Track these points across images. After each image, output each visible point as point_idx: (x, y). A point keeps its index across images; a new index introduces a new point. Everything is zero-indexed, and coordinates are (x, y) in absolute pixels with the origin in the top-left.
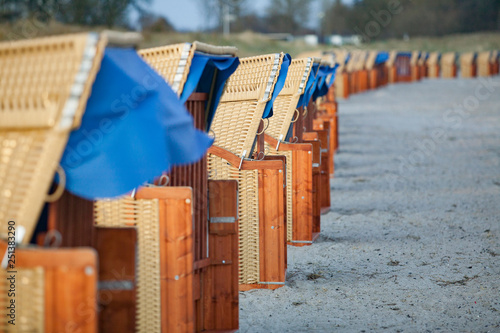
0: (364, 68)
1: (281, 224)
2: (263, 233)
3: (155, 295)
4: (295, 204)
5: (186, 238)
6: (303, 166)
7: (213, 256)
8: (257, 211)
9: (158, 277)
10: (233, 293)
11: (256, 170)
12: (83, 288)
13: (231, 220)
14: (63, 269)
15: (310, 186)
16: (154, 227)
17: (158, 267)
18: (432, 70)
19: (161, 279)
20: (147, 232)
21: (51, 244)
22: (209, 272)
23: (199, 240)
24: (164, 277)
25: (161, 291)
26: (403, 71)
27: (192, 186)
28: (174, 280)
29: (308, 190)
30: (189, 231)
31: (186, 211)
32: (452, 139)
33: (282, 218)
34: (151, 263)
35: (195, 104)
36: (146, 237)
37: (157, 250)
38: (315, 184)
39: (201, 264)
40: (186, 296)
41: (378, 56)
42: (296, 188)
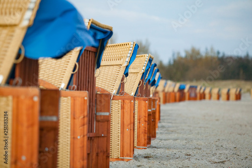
0: (173, 91)
1: (132, 128)
2: (123, 132)
3: (67, 146)
4: (139, 128)
5: (84, 117)
6: (143, 109)
7: (97, 132)
8: (120, 121)
9: (69, 137)
10: (107, 151)
11: (120, 100)
12: (32, 107)
13: (107, 114)
14: (22, 97)
15: (147, 119)
16: (68, 111)
17: (69, 131)
18: (207, 96)
19: (71, 138)
20: (64, 114)
21: (16, 84)
22: (95, 140)
23: (90, 123)
24: (72, 137)
25: (71, 144)
26: (193, 95)
27: (88, 91)
28: (77, 138)
29: (145, 121)
30: (86, 114)
31: (84, 103)
32: (217, 120)
33: (132, 125)
34: (66, 130)
35: (91, 53)
36: (64, 116)
37: (69, 123)
38: (149, 120)
39: (91, 135)
40: (83, 146)
41: (180, 86)
42: (139, 120)
